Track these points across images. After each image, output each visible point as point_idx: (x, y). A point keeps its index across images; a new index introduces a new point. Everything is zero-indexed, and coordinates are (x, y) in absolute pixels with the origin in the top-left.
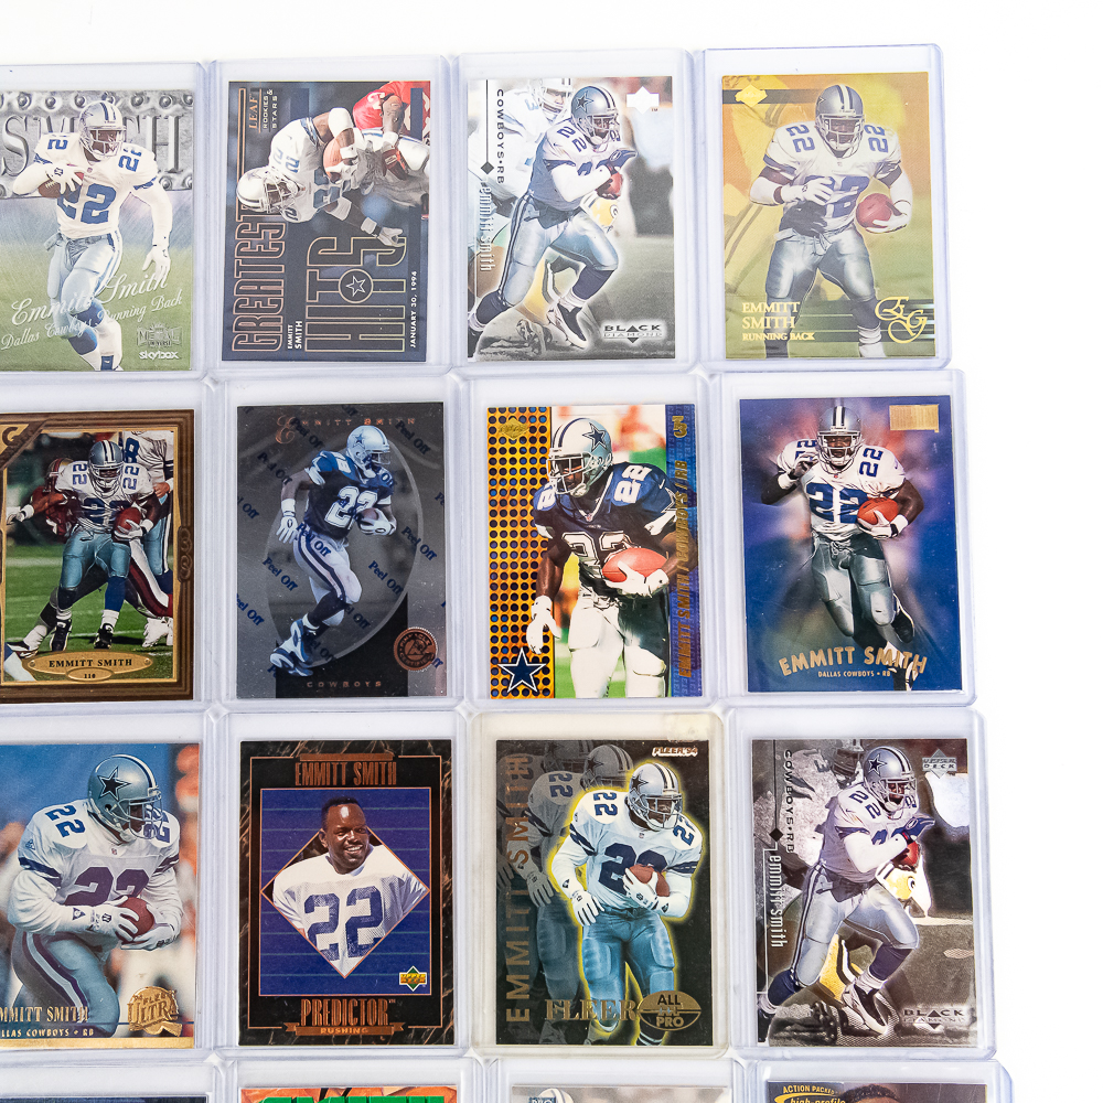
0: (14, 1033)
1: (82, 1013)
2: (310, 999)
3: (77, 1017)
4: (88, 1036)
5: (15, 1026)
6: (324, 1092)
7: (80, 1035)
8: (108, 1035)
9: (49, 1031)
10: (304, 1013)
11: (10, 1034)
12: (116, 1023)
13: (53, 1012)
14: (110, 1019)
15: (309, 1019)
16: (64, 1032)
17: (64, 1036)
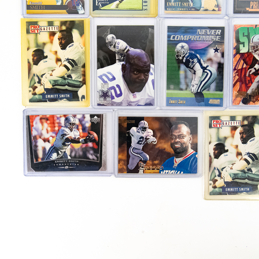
0: (173, 9)
1: (192, 4)
2: (253, 1)
3: (190, 5)
4: (193, 10)
5: (174, 7)
6: (256, 26)
7: (191, 10)
8: (198, 10)
9: (183, 9)
10: (251, 6)
11: (172, 9)
12: (201, 7)
13: (184, 4)
14: (199, 6)
15: (252, 7)
16: (187, 9)
17: (187, 10)
